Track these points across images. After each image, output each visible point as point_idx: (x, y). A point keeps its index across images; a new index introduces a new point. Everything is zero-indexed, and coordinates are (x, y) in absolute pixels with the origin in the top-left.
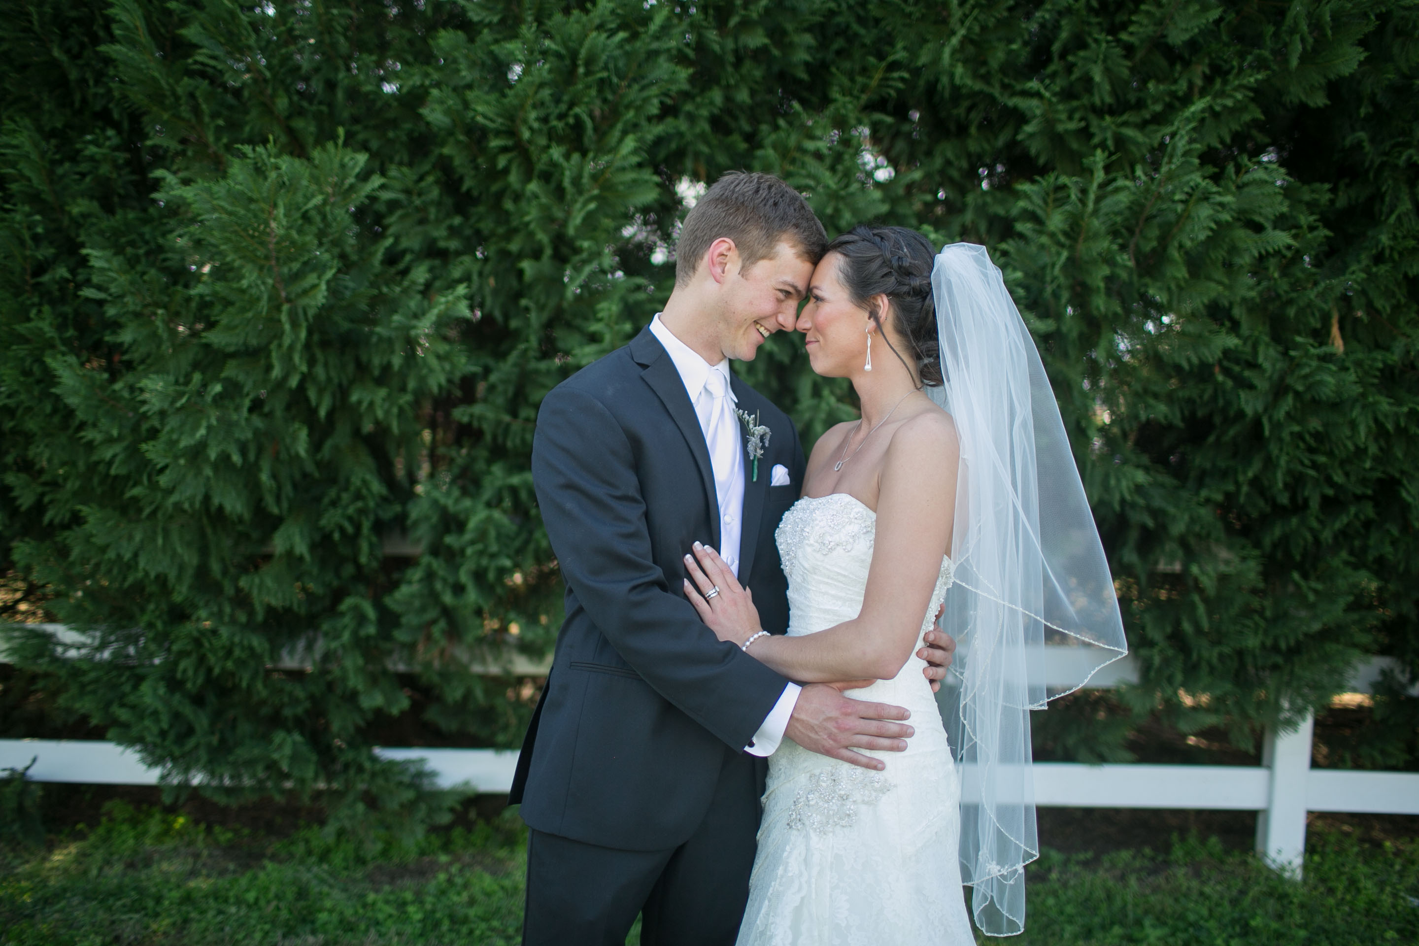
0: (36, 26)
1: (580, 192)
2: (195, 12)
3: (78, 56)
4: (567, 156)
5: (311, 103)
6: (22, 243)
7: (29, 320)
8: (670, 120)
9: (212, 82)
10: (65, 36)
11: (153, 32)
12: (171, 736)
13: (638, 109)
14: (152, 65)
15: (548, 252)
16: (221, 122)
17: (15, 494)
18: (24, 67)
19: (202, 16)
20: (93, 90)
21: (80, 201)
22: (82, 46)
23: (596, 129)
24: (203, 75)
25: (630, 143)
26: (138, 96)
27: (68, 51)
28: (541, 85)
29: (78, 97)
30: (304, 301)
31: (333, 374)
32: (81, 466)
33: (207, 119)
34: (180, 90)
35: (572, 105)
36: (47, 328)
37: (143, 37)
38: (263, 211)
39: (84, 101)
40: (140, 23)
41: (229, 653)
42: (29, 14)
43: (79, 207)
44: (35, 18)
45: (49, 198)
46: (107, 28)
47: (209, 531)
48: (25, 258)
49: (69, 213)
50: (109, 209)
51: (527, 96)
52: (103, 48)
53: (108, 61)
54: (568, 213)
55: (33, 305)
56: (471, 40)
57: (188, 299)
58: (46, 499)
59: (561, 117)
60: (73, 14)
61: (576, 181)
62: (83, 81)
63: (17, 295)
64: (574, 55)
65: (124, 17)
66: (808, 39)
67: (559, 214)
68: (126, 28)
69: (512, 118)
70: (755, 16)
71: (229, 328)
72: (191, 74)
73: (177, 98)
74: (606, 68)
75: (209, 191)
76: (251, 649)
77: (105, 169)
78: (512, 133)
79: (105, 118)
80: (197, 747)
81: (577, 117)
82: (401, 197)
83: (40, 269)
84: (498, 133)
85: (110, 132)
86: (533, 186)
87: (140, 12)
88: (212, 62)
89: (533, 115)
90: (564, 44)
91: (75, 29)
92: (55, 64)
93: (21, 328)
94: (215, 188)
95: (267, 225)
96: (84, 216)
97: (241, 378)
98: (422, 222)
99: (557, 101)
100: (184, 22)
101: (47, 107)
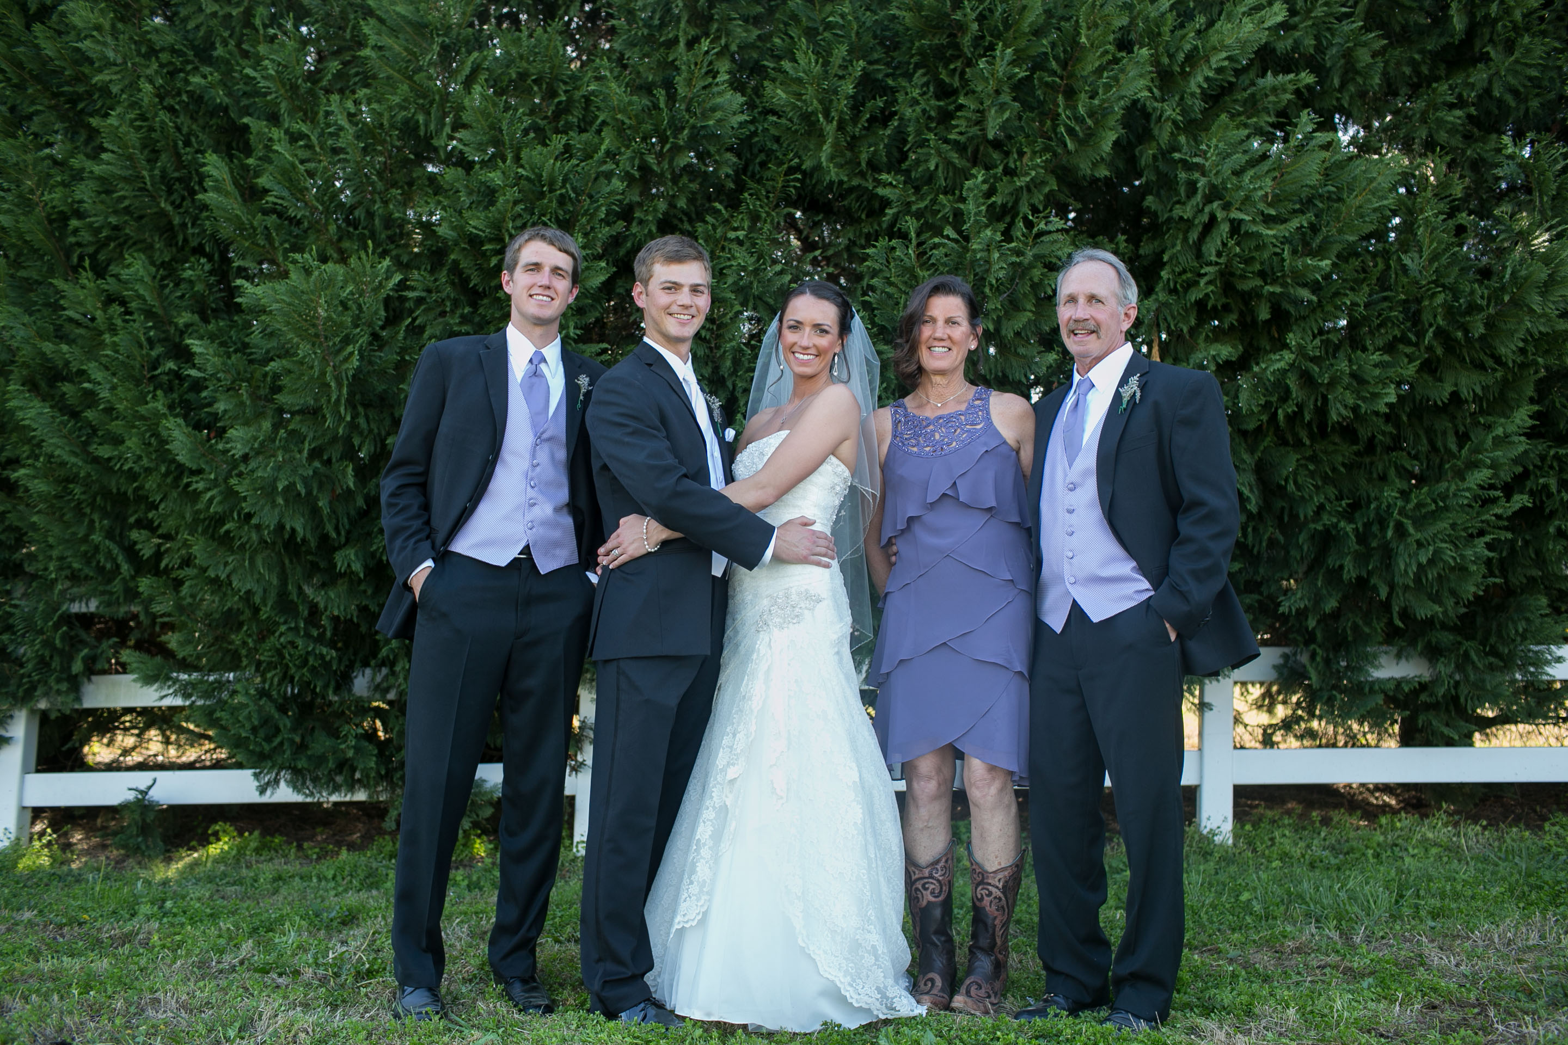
0: (149, 186)
2: (266, 165)
3: (179, 206)
5: (356, 228)
6: (141, 346)
7: (147, 403)
9: (280, 215)
10: (170, 192)
11: (236, 183)
12: (262, 733)
13: (592, 216)
14: (235, 206)
16: (287, 246)
17: (138, 547)
18: (141, 217)
19: (271, 168)
20: (190, 231)
21: (184, 314)
22: (183, 199)
24: (274, 211)
26: (226, 231)
27: (172, 203)
28: (516, 203)
29: (180, 238)
30: (345, 367)
31: (373, 426)
32: (188, 517)
33: (277, 244)
34: (255, 223)
36: (160, 407)
37: (230, 187)
38: (312, 301)
39: (186, 240)
40: (227, 176)
41: (305, 662)
42: (143, 177)
43: (184, 318)
44: (148, 179)
45: (160, 312)
46: (200, 183)
47: (287, 562)
48: (142, 356)
49: (176, 325)
50: (206, 320)
51: (506, 211)
52: (200, 196)
53: (205, 207)
55: (149, 392)
56: (468, 174)
57: (265, 375)
58: (163, 549)
60: (176, 175)
62: (184, 225)
63: (137, 385)
65: (215, 173)
66: (731, 158)
68: (217, 181)
69: (499, 229)
70: (681, 143)
71: (293, 392)
72: (265, 212)
73: (255, 229)
75: (273, 289)
76: (322, 657)
77: (199, 287)
79: (199, 251)
80: (281, 743)
82: (424, 294)
83: (155, 365)
84: (490, 241)
85: (203, 260)
87: (227, 169)
88: (280, 201)
90: (533, 170)
91: (177, 186)
92: (163, 214)
93: (142, 410)
94: (277, 287)
95: (316, 311)
96: (187, 326)
97: (304, 430)
98: (443, 314)
100: (257, 175)
101: (158, 246)
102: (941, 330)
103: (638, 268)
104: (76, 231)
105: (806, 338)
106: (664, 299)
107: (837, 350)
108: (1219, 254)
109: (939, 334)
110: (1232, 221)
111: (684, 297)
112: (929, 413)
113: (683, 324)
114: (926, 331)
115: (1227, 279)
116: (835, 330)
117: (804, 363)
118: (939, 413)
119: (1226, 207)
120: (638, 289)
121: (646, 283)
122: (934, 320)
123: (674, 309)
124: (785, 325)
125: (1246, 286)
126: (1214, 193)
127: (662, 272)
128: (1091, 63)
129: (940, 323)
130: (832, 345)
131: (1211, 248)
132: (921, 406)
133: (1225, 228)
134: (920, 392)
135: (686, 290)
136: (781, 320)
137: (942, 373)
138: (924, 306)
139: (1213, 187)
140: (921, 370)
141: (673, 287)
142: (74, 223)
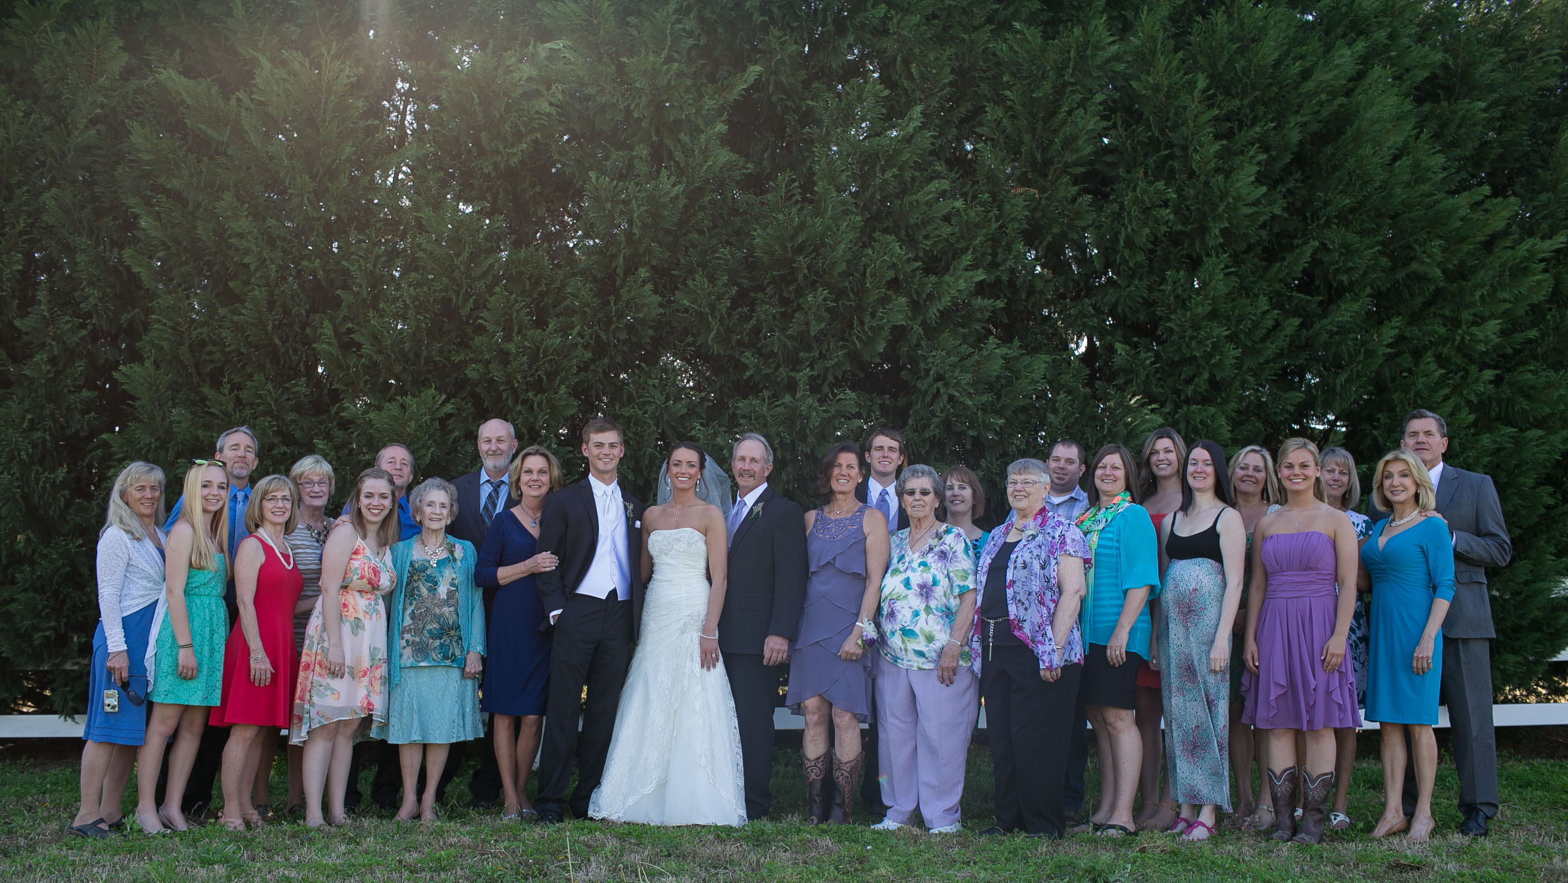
1: (542, 410)
4: (535, 396)
8: (583, 374)
15: (527, 437)
19: (363, 331)
23: (548, 379)
25: (563, 389)
35: (536, 371)
54: (536, 418)
59: (531, 376)
61: (540, 405)
64: (538, 349)
65: (328, 332)
66: (651, 332)
67: (531, 419)
74: (553, 354)
78: (509, 383)
81: (539, 376)
86: (519, 408)
88: (368, 352)
89: (519, 377)
99: (530, 367)
102: (845, 471)
103: (585, 437)
104: (210, 353)
105: (684, 468)
106: (595, 451)
107: (699, 477)
108: (942, 411)
109: (843, 473)
110: (949, 395)
111: (606, 450)
112: (833, 517)
113: (606, 463)
114: (836, 471)
115: (947, 425)
116: (698, 465)
117: (682, 482)
118: (837, 517)
119: (947, 385)
120: (584, 447)
121: (587, 443)
122: (840, 465)
123: (601, 456)
124: (671, 463)
125: (959, 428)
126: (939, 378)
127: (596, 437)
128: (872, 297)
129: (844, 467)
130: (696, 474)
131: (937, 407)
132: (830, 512)
133: (946, 398)
134: (831, 505)
135: (607, 446)
136: (668, 463)
137: (843, 493)
138: (835, 457)
139: (938, 374)
140: (832, 492)
141: (600, 445)
142: (210, 348)
